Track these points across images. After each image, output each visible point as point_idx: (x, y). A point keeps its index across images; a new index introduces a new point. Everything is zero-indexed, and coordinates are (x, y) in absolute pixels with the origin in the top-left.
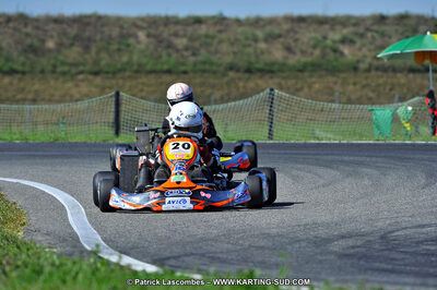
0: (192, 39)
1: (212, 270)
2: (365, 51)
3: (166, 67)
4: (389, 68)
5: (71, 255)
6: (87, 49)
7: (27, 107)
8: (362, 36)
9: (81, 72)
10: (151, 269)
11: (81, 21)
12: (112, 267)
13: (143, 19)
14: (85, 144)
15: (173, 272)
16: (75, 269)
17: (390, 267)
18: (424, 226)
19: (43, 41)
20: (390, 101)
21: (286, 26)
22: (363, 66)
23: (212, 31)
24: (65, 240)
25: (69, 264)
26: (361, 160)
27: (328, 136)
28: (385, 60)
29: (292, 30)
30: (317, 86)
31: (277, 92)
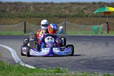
0: (45, 8)
1: (49, 68)
2: (90, 12)
3: (38, 16)
4: (96, 16)
5: (12, 64)
6: (17, 11)
7: (2, 26)
8: (89, 8)
9: (16, 17)
10: (33, 68)
11: (16, 4)
12: (23, 67)
13: (32, 3)
14: (16, 36)
15: (39, 68)
17: (96, 67)
18: (105, 57)
19: (6, 9)
20: (97, 24)
21: (69, 5)
22: (90, 15)
23: (50, 6)
24: (11, 60)
25: (12, 66)
26: (89, 40)
27: (80, 34)
28: (96, 14)
29: (71, 6)
30: (77, 21)
31: (67, 22)
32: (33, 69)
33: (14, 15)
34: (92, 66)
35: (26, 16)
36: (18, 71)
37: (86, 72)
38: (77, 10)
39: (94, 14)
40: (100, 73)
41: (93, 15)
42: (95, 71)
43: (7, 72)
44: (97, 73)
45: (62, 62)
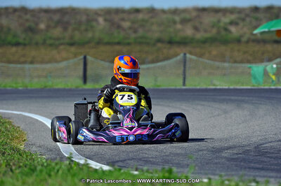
0: (133, 22)
1: (145, 168)
2: (245, 29)
3: (117, 41)
4: (261, 41)
5: (55, 159)
6: (65, 29)
7: (27, 66)
8: (243, 20)
9: (62, 44)
10: (106, 168)
11: (62, 11)
12: (81, 167)
13: (102, 10)
14: (64, 90)
15: (120, 170)
16: (57, 168)
17: (261, 166)
19: (37, 24)
20: (262, 61)
21: (194, 14)
22: (244, 39)
23: (146, 17)
24: (51, 150)
25: (53, 164)
26: (243, 98)
27: (221, 84)
28: (259, 35)
29: (198, 16)
30: (214, 53)
31: (188, 55)
32: (106, 171)
33: (58, 39)
34: (251, 162)
35: (89, 42)
36: (69, 178)
37: (236, 178)
38: (213, 27)
39: (255, 35)
40: (272, 180)
41: (253, 37)
42: (261, 176)
43: (41, 180)
44: (266, 179)
45: (178, 154)
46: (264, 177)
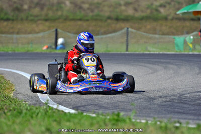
0: (91, 5)
1: (100, 112)
2: (171, 11)
3: (78, 18)
4: (182, 19)
5: (35, 105)
6: (42, 9)
7: (15, 36)
8: (169, 4)
9: (40, 20)
10: (72, 111)
12: (54, 110)
14: (41, 53)
15: (82, 113)
16: (37, 111)
17: (182, 111)
18: (198, 92)
19: (22, 5)
20: (182, 34)
22: (170, 18)
24: (32, 98)
25: (34, 109)
28: (181, 15)
30: (149, 27)
32: (72, 114)
35: (59, 19)
36: (46, 119)
37: (165, 120)
38: (147, 8)
39: (178, 14)
40: (191, 121)
41: (176, 16)
42: (182, 119)
43: (26, 121)
45: (123, 102)
46: (185, 119)
